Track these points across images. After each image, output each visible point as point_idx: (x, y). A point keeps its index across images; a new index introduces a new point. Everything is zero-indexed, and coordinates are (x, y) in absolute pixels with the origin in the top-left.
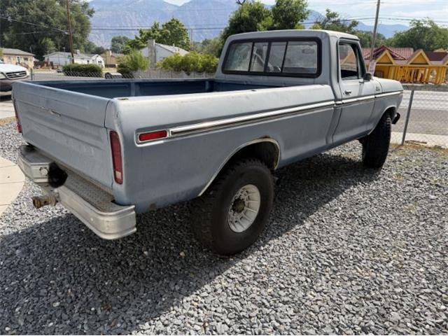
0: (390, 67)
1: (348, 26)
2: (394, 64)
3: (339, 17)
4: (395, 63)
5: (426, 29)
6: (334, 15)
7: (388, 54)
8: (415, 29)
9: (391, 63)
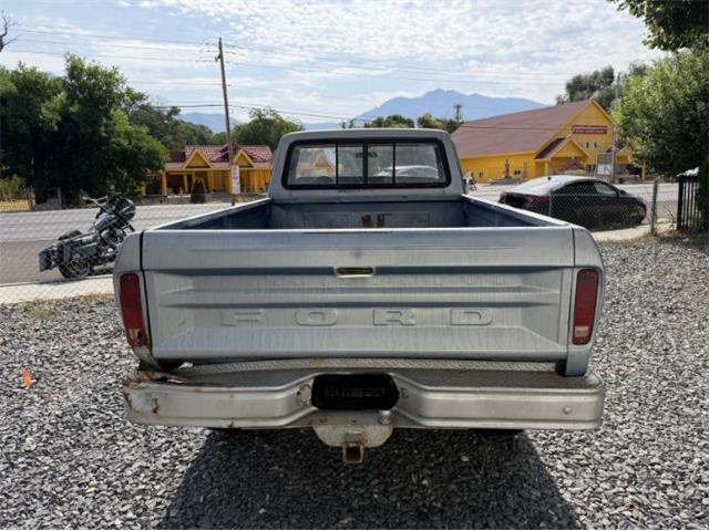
0: (248, 171)
1: (166, 113)
2: (255, 168)
3: (149, 100)
4: (257, 166)
5: (269, 123)
6: (140, 97)
7: (245, 154)
8: (256, 122)
9: (251, 166)
